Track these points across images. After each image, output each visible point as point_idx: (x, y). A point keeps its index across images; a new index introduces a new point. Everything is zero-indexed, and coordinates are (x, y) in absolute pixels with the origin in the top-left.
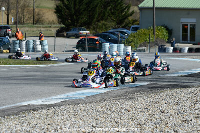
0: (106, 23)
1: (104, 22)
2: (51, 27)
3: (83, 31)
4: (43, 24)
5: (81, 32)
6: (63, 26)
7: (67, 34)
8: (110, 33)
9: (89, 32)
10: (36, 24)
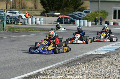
0: (68, 8)
1: (67, 8)
2: (31, 11)
3: (56, 13)
4: (26, 9)
5: (55, 13)
6: (44, 10)
7: (47, 15)
8: (74, 14)
9: (59, 13)
10: (22, 9)
